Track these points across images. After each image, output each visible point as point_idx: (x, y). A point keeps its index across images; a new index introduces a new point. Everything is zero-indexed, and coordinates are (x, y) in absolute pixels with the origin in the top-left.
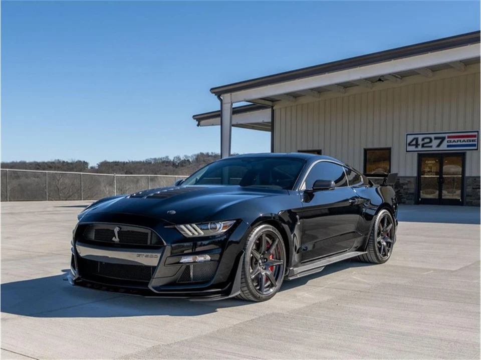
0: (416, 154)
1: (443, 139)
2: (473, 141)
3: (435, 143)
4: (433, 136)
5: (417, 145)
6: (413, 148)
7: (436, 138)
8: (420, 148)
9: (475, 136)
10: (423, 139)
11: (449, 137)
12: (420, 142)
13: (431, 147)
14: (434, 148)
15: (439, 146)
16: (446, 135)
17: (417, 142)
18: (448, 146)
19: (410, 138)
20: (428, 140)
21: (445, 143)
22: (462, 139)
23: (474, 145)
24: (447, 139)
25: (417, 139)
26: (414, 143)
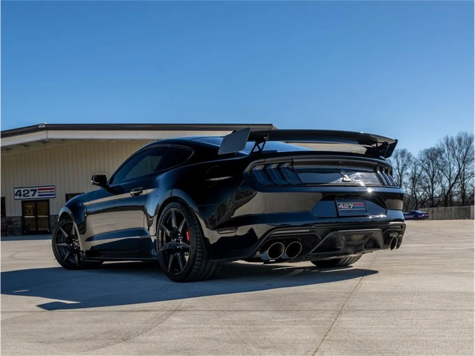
0: (20, 201)
1: (35, 191)
2: (53, 192)
3: (31, 193)
4: (29, 189)
5: (20, 195)
6: (18, 197)
7: (31, 190)
8: (22, 197)
9: (53, 189)
10: (24, 191)
11: (39, 190)
12: (22, 193)
13: (29, 196)
14: (31, 197)
15: (33, 195)
16: (37, 188)
17: (20, 193)
18: (39, 196)
19: (16, 190)
20: (26, 192)
21: (37, 194)
22: (46, 191)
23: (53, 195)
24: (38, 191)
25: (20, 191)
26: (18, 193)
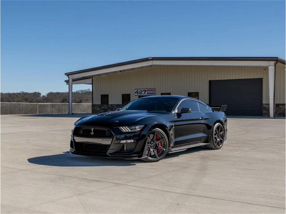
0: (138, 96)
1: (146, 91)
2: (154, 92)
3: (144, 92)
4: (142, 90)
5: (138, 93)
6: (137, 94)
7: (144, 91)
8: (139, 94)
9: (154, 90)
10: (140, 91)
11: (147, 90)
12: (139, 92)
13: (142, 94)
14: (143, 94)
15: (144, 93)
16: (146, 90)
17: (138, 92)
18: (147, 94)
19: (136, 90)
20: (141, 91)
21: (146, 93)
22: (151, 91)
23: (154, 93)
24: (147, 91)
25: (138, 91)
26: (137, 92)
